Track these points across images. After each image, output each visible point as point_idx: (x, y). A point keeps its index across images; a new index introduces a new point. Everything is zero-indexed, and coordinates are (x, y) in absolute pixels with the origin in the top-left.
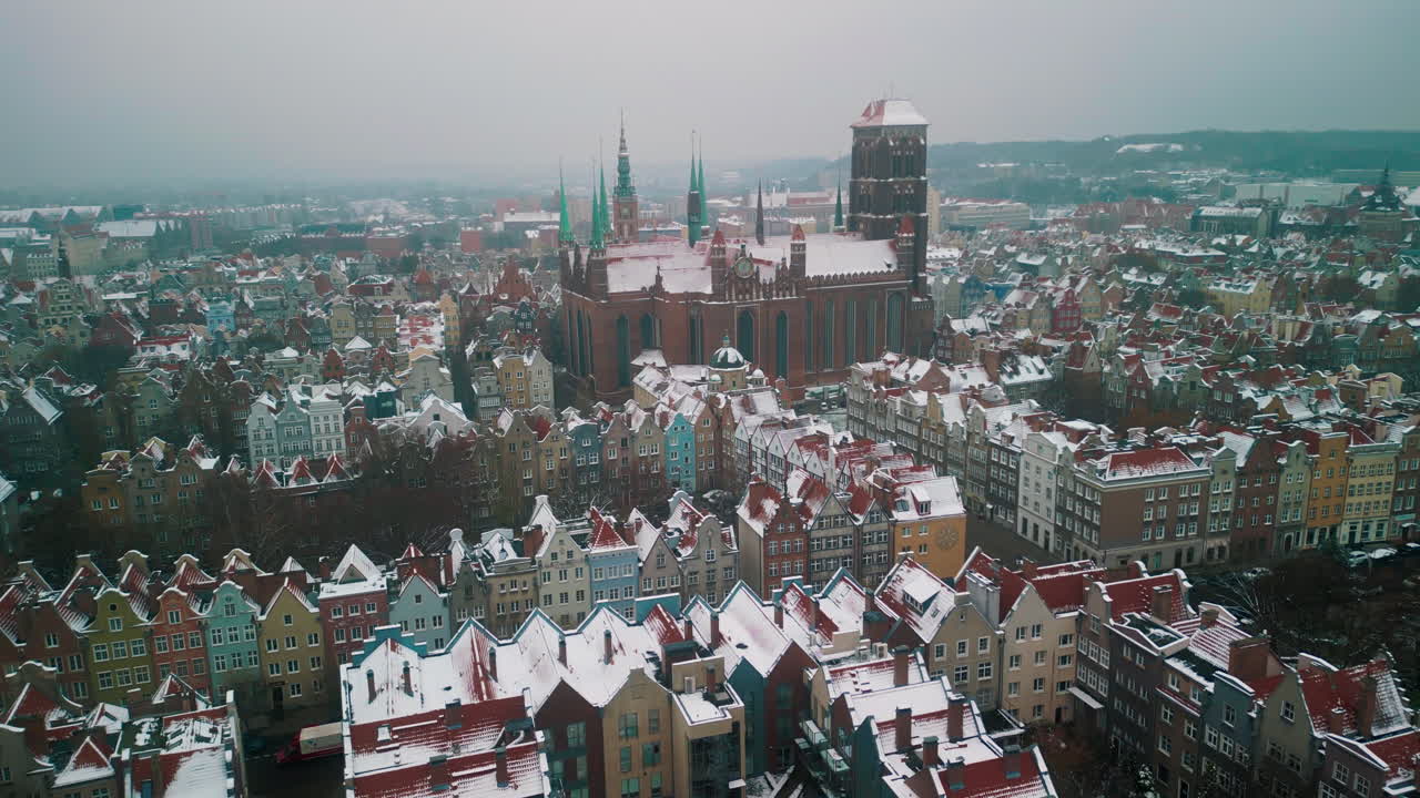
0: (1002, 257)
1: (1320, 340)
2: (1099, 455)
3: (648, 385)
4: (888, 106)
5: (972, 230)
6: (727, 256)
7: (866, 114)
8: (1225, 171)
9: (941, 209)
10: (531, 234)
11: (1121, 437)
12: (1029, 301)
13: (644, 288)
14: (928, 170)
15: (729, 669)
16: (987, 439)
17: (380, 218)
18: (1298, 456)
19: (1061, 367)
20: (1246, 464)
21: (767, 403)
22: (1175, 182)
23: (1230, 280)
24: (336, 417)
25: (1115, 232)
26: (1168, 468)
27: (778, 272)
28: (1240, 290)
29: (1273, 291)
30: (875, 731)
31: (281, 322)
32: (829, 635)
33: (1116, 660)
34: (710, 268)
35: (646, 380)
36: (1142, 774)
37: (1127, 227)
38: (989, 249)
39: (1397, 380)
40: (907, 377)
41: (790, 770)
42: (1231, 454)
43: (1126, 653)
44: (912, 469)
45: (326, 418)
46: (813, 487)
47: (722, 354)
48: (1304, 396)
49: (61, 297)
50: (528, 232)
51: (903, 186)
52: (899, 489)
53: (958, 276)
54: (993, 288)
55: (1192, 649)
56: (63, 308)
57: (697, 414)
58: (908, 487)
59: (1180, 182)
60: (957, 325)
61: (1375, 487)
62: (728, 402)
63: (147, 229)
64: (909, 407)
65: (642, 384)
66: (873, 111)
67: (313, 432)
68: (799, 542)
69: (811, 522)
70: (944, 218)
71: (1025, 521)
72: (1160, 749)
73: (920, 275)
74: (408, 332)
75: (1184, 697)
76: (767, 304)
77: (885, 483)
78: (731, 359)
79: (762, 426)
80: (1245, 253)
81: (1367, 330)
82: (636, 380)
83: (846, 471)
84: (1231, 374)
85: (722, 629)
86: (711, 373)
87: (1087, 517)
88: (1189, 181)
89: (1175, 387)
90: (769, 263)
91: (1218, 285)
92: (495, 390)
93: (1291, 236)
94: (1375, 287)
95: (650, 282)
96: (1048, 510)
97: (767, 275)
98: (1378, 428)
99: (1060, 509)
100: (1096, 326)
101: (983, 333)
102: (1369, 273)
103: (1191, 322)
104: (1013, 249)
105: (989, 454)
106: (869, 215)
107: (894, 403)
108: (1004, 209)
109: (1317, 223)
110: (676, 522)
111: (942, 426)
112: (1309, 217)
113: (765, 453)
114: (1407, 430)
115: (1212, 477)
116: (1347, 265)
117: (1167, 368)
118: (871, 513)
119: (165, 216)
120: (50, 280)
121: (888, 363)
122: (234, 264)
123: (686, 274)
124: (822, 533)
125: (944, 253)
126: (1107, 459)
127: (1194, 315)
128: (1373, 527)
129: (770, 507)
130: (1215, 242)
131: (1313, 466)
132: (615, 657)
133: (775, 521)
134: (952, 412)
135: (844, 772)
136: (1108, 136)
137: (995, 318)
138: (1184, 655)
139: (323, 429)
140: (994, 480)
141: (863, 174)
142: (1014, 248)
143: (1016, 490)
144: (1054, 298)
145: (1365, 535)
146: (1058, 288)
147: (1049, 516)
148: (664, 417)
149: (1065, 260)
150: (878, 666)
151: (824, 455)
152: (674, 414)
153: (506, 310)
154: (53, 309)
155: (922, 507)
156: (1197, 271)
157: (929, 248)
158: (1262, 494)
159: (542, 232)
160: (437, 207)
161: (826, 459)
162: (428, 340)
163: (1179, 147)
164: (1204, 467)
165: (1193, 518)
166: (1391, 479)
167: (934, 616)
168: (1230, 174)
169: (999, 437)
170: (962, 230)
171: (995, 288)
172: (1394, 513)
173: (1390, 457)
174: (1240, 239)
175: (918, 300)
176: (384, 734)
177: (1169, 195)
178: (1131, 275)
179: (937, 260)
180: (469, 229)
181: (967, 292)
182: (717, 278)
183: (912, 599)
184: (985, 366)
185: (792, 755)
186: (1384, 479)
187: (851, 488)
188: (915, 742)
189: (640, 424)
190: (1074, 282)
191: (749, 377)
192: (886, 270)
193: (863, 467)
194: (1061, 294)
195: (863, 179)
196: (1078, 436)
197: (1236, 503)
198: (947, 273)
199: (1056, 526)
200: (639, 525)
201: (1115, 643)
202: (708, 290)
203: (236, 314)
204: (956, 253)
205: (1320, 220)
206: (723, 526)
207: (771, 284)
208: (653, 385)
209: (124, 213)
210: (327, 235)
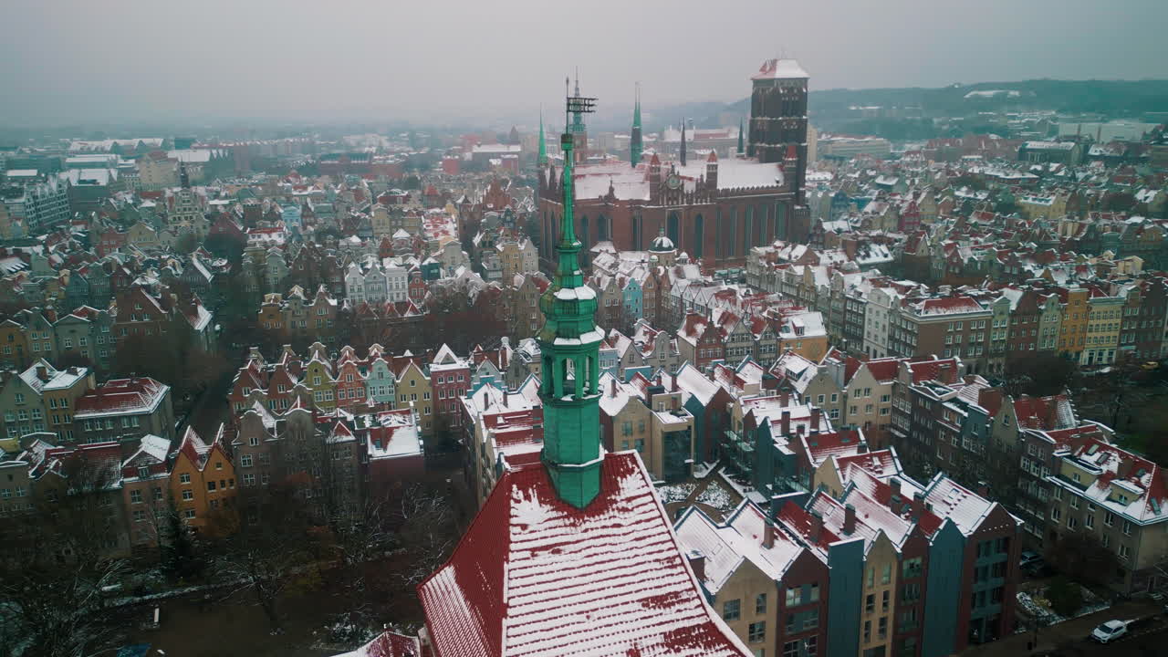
0: (864, 179)
1: (1092, 236)
2: (918, 301)
3: (604, 264)
4: (780, 63)
5: (842, 159)
6: (661, 173)
7: (763, 69)
8: (1054, 113)
9: (819, 144)
10: (494, 162)
11: (933, 291)
12: (882, 210)
13: (600, 197)
14: (808, 112)
15: (684, 400)
16: (844, 295)
17: (374, 149)
18: (1053, 304)
19: (900, 252)
20: (1017, 309)
21: (692, 272)
22: (1012, 121)
23: (1036, 195)
24: (403, 278)
25: (955, 161)
26: (964, 310)
27: (697, 185)
28: (1043, 203)
29: (1068, 203)
30: (770, 424)
31: (337, 220)
32: (742, 387)
33: (915, 408)
34: (648, 183)
35: (602, 261)
36: (926, 468)
37: (966, 157)
38: (854, 173)
39: (1139, 261)
40: (790, 257)
41: (718, 461)
42: (1006, 301)
43: (921, 402)
44: (793, 309)
45: (397, 279)
46: (726, 318)
47: (658, 242)
48: (1067, 269)
49: (184, 202)
50: (491, 160)
51: (789, 124)
52: (784, 319)
53: (829, 191)
54: (855, 201)
55: (960, 397)
56: (185, 209)
57: (644, 279)
58: (790, 318)
59: (1016, 122)
60: (827, 226)
61: (1107, 327)
62: (666, 271)
63: (203, 156)
64: (791, 276)
65: (599, 264)
66: (768, 68)
67: (388, 288)
68: (719, 350)
69: (726, 338)
70: (820, 150)
71: (868, 348)
72: (938, 456)
73: (801, 189)
74: (431, 227)
75: (952, 423)
76: (690, 208)
77: (775, 314)
78: (665, 245)
79: (690, 286)
80: (1054, 177)
81: (1128, 229)
82: (594, 262)
83: (749, 311)
84: (1017, 255)
85: (678, 383)
86: (651, 254)
87: (908, 342)
88: (1023, 121)
89: (979, 265)
90: (691, 179)
91: (1026, 199)
92: (498, 267)
93: (1094, 164)
94: (1148, 201)
95: (605, 192)
96: (884, 340)
97: (689, 187)
98: (1112, 287)
99: (891, 338)
100: (929, 227)
101: (847, 232)
102: (1143, 191)
103: (1001, 225)
104: (873, 173)
105: (845, 306)
106: (763, 145)
107: (781, 273)
108: (869, 143)
109: (1118, 155)
110: (640, 337)
111: (814, 288)
112: (1111, 150)
113: (692, 304)
114: (1130, 288)
115: (993, 317)
116: (1129, 185)
117: (974, 252)
118: (766, 333)
119: (215, 146)
120: (175, 190)
121: (776, 247)
122: (289, 181)
123: (631, 187)
124: (733, 345)
125: (819, 176)
126: (923, 303)
127: (1003, 219)
128: (1106, 354)
129: (700, 328)
130: (1032, 168)
131: (1063, 312)
132: (618, 394)
133: (704, 336)
134: (821, 279)
135: (750, 452)
136: (959, 84)
137: (856, 222)
138: (954, 400)
139: (394, 287)
140: (848, 322)
141: (759, 114)
142: (875, 172)
143: (862, 327)
144: (900, 208)
145: (1100, 359)
146: (904, 200)
147: (884, 343)
148: (622, 280)
149: (913, 182)
150: (771, 399)
151: (734, 303)
152: (628, 279)
153: (495, 214)
154: (179, 210)
155: (799, 330)
156: (1012, 188)
157: (807, 172)
158: (1028, 329)
159: (504, 160)
160: (413, 141)
161: (735, 304)
162: (446, 233)
163: (1017, 93)
164: (988, 310)
165: (980, 344)
166: (1119, 321)
167: (804, 380)
168: (1059, 116)
169: (852, 293)
170: (834, 159)
171: (858, 201)
172: (1120, 345)
173: (1118, 306)
174: (1053, 166)
175: (799, 207)
176: (500, 420)
177: (1004, 132)
178: (962, 193)
179: (814, 181)
180: (449, 157)
181: (836, 204)
182: (653, 190)
183: (792, 373)
184: (845, 251)
185: (719, 454)
186: (1113, 321)
187: (753, 319)
188: (791, 431)
189: (607, 284)
190: (916, 196)
191: (677, 259)
192: (775, 185)
193: (760, 308)
194: (905, 205)
195: (760, 118)
196: (905, 289)
197: (1010, 335)
198: (821, 189)
199: (888, 350)
200: (617, 338)
201: (914, 396)
202: (647, 198)
203: (302, 216)
204: (829, 176)
205: (1119, 151)
206: (671, 338)
207: (692, 194)
208: (608, 264)
209: (183, 144)
210: (341, 162)
